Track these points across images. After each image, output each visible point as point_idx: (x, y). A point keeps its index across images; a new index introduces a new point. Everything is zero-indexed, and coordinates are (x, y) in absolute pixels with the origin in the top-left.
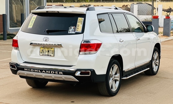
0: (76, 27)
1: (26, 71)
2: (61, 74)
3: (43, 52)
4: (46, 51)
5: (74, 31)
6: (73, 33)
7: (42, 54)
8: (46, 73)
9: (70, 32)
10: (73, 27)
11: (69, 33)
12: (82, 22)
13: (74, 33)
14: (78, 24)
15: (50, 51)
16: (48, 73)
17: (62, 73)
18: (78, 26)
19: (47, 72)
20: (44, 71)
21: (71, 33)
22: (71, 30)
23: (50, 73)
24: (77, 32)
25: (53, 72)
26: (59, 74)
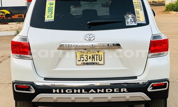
0: (135, 15)
1: (56, 93)
2: (124, 92)
3: (82, 59)
4: (88, 58)
5: (135, 22)
6: (134, 24)
7: (81, 62)
8: (97, 93)
9: (128, 23)
10: (130, 16)
11: (127, 25)
12: (141, 6)
13: (136, 24)
14: (135, 10)
15: (95, 56)
16: (100, 92)
17: (126, 89)
18: (138, 13)
19: (98, 90)
20: (92, 90)
21: (130, 24)
22: (129, 20)
23: (105, 92)
24: (139, 22)
25: (109, 91)
26: (120, 92)
